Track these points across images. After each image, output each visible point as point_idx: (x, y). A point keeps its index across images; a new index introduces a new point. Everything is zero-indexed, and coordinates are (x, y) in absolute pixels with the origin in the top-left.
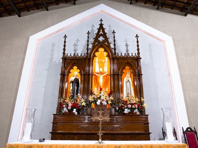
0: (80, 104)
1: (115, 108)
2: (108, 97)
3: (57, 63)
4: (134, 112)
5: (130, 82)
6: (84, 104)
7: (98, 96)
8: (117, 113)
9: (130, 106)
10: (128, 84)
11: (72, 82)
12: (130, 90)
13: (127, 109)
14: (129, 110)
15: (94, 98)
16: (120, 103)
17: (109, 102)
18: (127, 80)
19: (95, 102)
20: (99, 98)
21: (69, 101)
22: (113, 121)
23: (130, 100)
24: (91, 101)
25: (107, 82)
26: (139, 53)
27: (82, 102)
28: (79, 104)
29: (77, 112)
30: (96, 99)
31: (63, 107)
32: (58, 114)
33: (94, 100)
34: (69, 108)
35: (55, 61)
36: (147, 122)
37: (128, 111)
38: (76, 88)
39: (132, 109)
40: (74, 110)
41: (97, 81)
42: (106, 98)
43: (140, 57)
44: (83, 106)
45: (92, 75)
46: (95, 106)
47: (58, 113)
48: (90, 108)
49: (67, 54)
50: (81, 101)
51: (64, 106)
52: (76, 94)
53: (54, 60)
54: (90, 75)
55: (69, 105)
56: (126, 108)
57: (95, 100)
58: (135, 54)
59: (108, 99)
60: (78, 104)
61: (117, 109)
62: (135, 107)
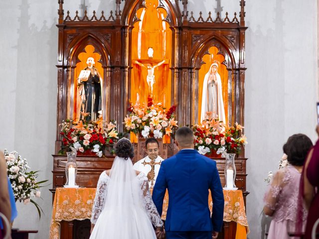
0: (106, 134)
2: (166, 119)
3: (39, 30)
4: (218, 152)
5: (217, 86)
6: (113, 134)
7: (145, 119)
9: (209, 141)
10: (213, 89)
11: (85, 83)
12: (215, 104)
13: (203, 147)
14: (208, 150)
15: (135, 122)
17: (169, 132)
18: (210, 81)
19: (139, 130)
20: (147, 123)
21: (83, 128)
23: (212, 128)
24: (128, 129)
25: (165, 80)
26: (243, 14)
27: (109, 130)
28: (104, 134)
29: (101, 152)
30: (141, 124)
31: (72, 142)
32: (60, 154)
33: (136, 126)
34: (86, 142)
35: (33, 25)
36: (243, 174)
37: (205, 150)
38: (94, 96)
39: (214, 148)
40: (94, 146)
41: (140, 79)
42: (160, 123)
43: (246, 26)
44: (113, 138)
45: (130, 68)
46: (140, 140)
47: (59, 152)
49: (68, 12)
50: (107, 127)
51: (75, 139)
52: (94, 111)
53: (31, 22)
54: (126, 67)
55: (85, 137)
56: (201, 145)
57: (138, 126)
58: (235, 14)
59: (165, 124)
60: (102, 135)
62: (220, 142)
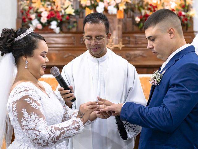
0: (63, 11)
1: (133, 18)
6: (70, 10)
8: (136, 29)
16: (144, 9)
17: (122, 7)
21: (41, 6)
22: (129, 44)
24: (83, 6)
27: (66, 7)
28: (61, 11)
29: (59, 28)
30: (96, 1)
31: (31, 20)
33: (91, 3)
40: (52, 23)
44: (70, 15)
48: (82, 17)
50: (64, 4)
51: (33, 16)
55: (42, 14)
57: (93, 3)
60: (59, 12)
61: (138, 19)
